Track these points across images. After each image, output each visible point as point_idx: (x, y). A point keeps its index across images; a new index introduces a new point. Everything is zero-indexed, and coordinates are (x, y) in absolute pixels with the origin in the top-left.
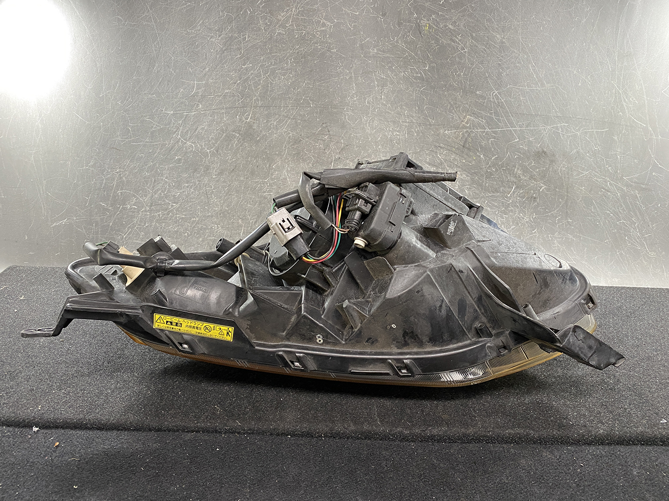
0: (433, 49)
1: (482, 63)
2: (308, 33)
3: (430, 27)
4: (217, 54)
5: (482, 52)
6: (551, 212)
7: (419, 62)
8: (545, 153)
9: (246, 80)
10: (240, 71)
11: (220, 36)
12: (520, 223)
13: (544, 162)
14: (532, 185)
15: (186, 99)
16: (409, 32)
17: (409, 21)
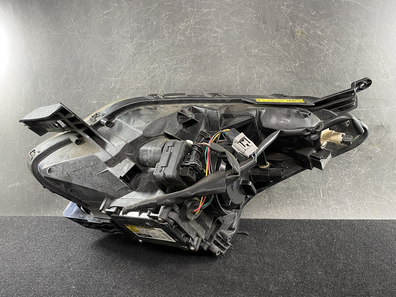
0: (303, 50)
1: (342, 61)
2: (203, 39)
3: (302, 33)
4: (130, 57)
5: (343, 53)
6: (382, 166)
7: (291, 60)
8: (382, 126)
9: (154, 76)
10: (148, 70)
11: (132, 42)
12: (358, 174)
13: (381, 133)
14: (370, 148)
15: (106, 92)
16: (285, 36)
17: (285, 28)
